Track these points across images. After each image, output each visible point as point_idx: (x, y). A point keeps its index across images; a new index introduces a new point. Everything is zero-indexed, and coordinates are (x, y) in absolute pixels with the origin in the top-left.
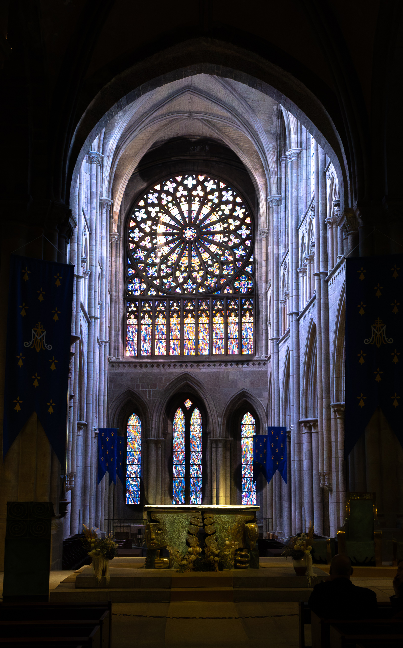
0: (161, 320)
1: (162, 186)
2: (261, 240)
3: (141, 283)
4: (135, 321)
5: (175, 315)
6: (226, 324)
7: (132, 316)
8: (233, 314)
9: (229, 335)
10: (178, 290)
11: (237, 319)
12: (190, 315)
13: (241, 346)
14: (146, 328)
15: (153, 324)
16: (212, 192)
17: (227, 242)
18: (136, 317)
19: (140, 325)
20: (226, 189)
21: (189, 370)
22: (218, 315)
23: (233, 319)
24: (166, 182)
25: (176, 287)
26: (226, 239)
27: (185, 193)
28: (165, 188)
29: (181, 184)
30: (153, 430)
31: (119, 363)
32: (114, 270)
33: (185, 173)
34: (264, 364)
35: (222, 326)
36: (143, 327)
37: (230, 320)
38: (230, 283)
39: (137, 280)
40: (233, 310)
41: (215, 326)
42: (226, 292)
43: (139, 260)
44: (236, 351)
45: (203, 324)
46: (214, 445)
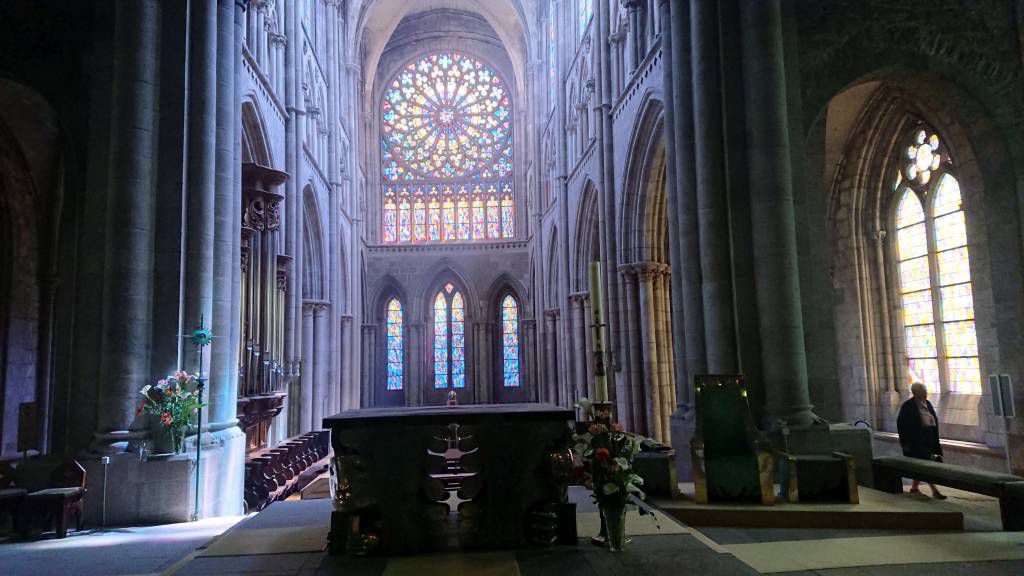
0: (419, 205)
1: (417, 66)
2: (520, 120)
3: (398, 166)
4: (393, 206)
5: (434, 199)
6: (486, 208)
7: (390, 200)
8: (492, 198)
9: (489, 219)
10: (436, 174)
11: (496, 203)
12: (449, 199)
13: (500, 230)
14: (404, 213)
15: (412, 208)
16: (468, 72)
17: (485, 125)
18: (394, 202)
19: (398, 209)
20: (483, 69)
22: (478, 198)
23: (492, 202)
24: (420, 61)
25: (434, 171)
26: (483, 121)
27: (441, 73)
28: (421, 68)
29: (436, 63)
30: (414, 314)
31: (376, 248)
33: (440, 53)
34: (525, 246)
35: (482, 210)
36: (402, 212)
37: (489, 204)
38: (488, 167)
39: (394, 164)
40: (492, 194)
41: (474, 210)
42: (484, 175)
43: (396, 144)
44: (496, 235)
45: (462, 208)
46: (476, 327)
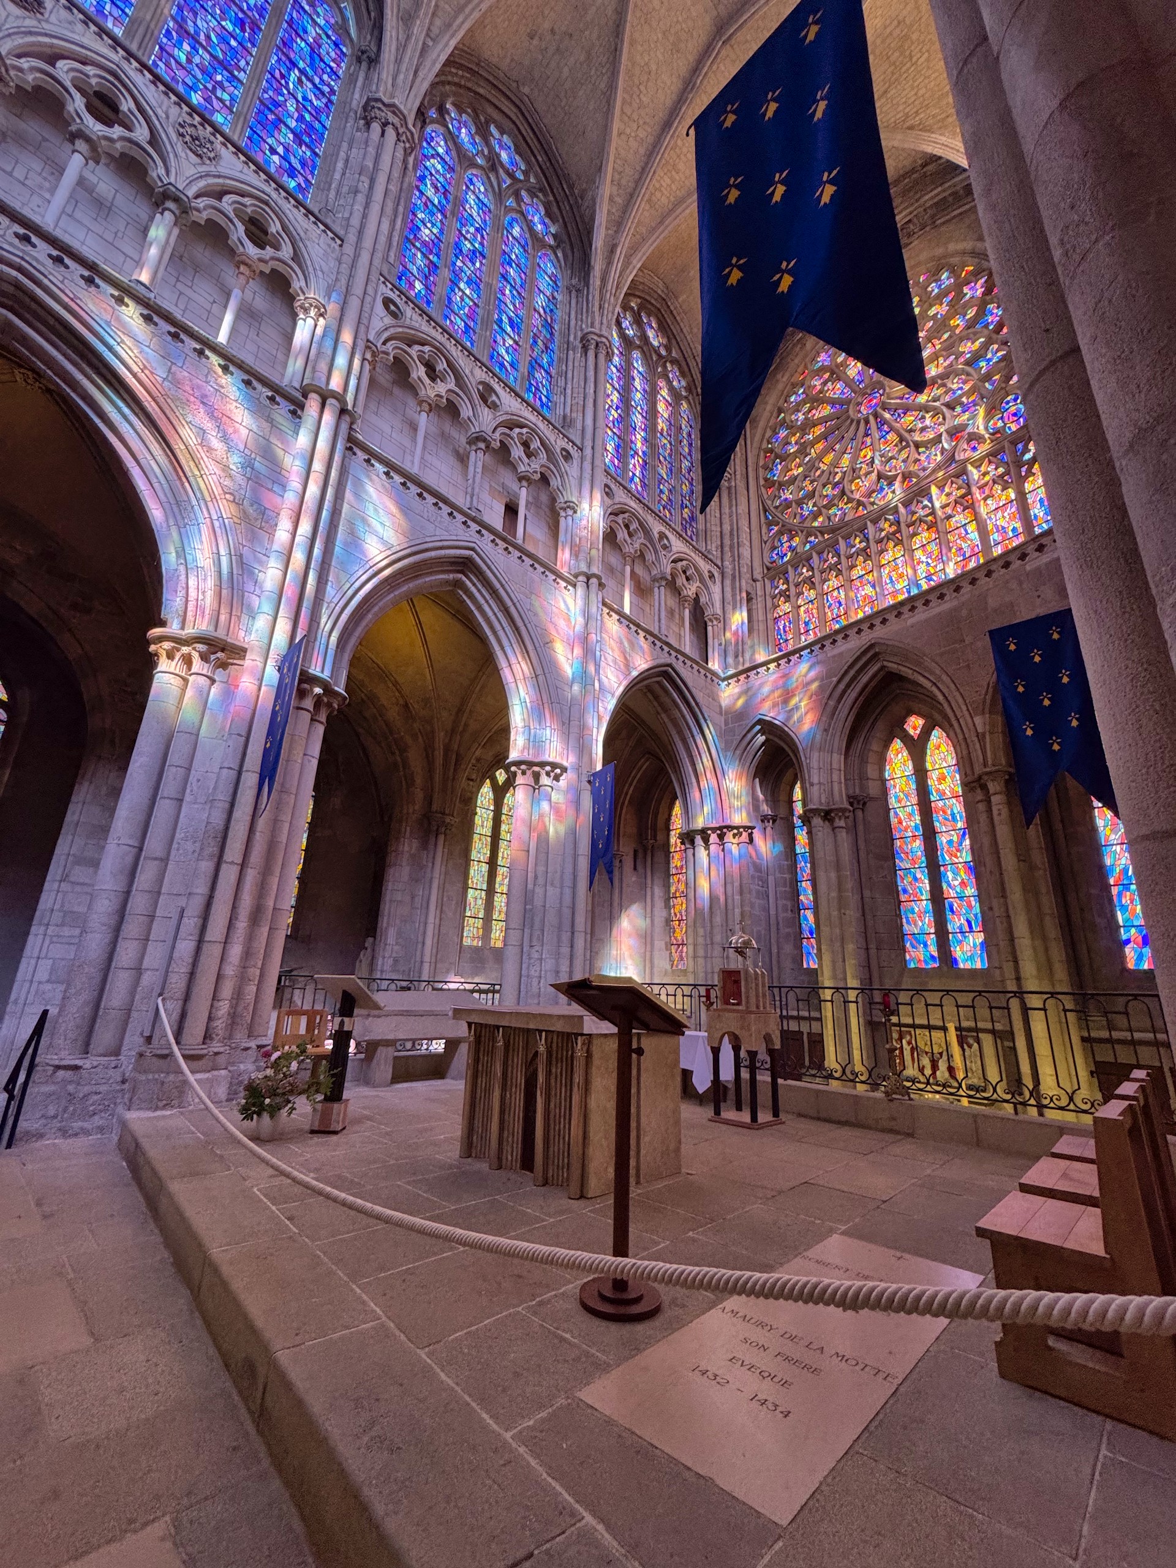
0: (832, 583)
3: (791, 538)
4: (787, 607)
5: (859, 560)
8: (996, 490)
11: (1009, 495)
12: (891, 545)
15: (820, 596)
18: (789, 599)
19: (795, 609)
21: (880, 632)
23: (997, 499)
32: (727, 527)
36: (802, 611)
37: (989, 505)
41: (952, 536)
45: (923, 546)
